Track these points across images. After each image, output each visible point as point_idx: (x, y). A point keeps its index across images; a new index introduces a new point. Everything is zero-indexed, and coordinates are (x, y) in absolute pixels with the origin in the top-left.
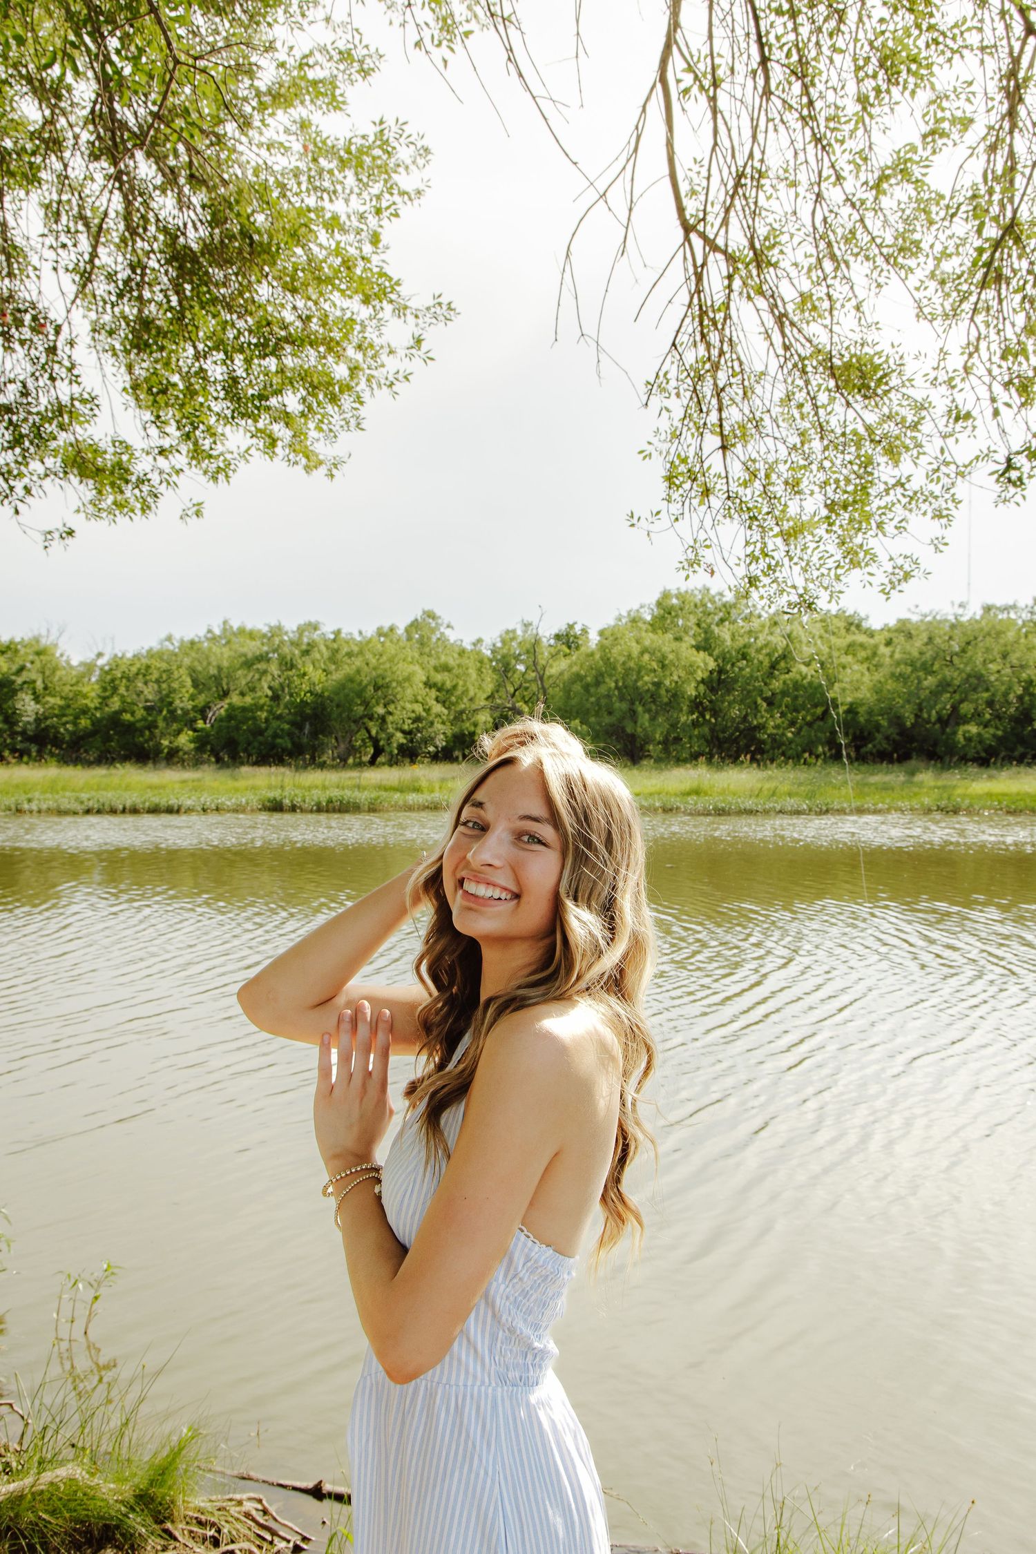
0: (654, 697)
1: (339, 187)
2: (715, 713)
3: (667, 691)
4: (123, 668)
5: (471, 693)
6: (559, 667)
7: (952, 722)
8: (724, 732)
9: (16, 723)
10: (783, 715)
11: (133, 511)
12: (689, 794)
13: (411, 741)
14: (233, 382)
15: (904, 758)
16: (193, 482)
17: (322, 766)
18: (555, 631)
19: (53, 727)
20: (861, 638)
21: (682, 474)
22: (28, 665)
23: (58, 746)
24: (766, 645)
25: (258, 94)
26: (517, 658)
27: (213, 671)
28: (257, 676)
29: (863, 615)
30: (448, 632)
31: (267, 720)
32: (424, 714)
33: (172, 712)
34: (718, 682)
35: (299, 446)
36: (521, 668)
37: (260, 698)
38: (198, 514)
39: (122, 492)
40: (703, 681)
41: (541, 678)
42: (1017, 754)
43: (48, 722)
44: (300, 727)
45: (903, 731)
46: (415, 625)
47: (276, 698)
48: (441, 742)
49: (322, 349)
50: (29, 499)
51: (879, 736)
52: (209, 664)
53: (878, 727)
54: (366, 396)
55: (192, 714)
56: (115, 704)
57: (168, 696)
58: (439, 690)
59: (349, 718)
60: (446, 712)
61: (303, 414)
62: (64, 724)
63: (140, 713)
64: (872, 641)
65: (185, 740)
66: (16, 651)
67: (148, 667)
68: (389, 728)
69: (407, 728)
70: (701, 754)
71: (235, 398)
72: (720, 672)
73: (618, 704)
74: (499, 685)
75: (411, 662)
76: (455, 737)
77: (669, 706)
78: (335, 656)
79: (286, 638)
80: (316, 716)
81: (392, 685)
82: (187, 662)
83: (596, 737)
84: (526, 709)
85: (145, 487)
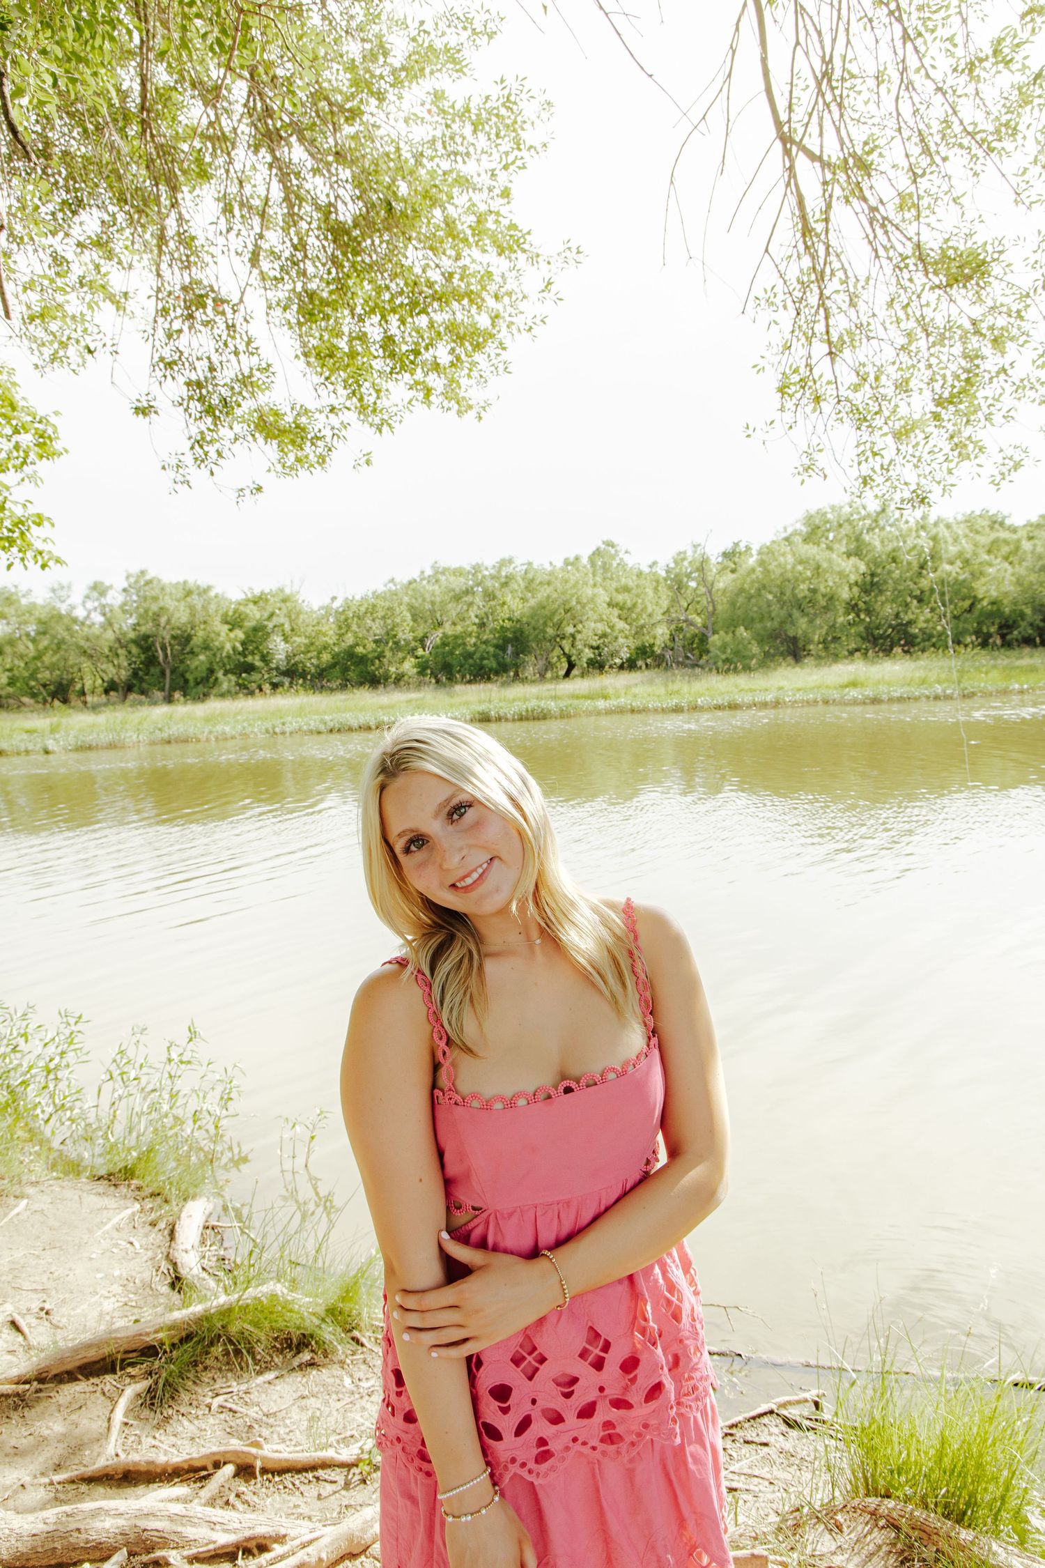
0: (812, 602)
2: (869, 612)
3: (824, 596)
4: (354, 608)
5: (650, 610)
6: (725, 582)
8: (878, 628)
9: (270, 661)
10: (933, 610)
11: (312, 465)
12: (846, 686)
13: (600, 655)
14: (388, 341)
17: (524, 681)
18: (723, 550)
19: (301, 662)
20: (1004, 535)
22: (277, 611)
23: (305, 678)
24: (914, 547)
26: (689, 576)
27: (428, 606)
28: (465, 607)
29: (1006, 514)
30: (627, 558)
31: (475, 644)
32: (609, 631)
33: (397, 643)
34: (871, 585)
35: (451, 392)
36: (693, 584)
37: (468, 626)
38: (369, 463)
39: (302, 449)
40: (856, 583)
41: (710, 592)
43: (297, 659)
44: (503, 648)
46: (597, 553)
47: (482, 625)
48: (625, 654)
49: (465, 301)
50: (221, 461)
51: (1023, 624)
52: (424, 600)
53: (1022, 615)
55: (413, 644)
56: (350, 639)
57: (392, 630)
58: (621, 609)
59: (545, 638)
60: (628, 627)
61: (452, 364)
62: (310, 659)
63: (371, 646)
64: (1015, 537)
65: (409, 666)
66: (267, 600)
67: (374, 606)
68: (579, 645)
69: (594, 644)
70: (857, 650)
71: (392, 355)
72: (873, 575)
73: (775, 608)
74: (674, 601)
75: (595, 585)
76: (637, 649)
77: (826, 609)
78: (530, 585)
79: (486, 573)
80: (516, 639)
81: (579, 607)
82: (406, 599)
83: (760, 641)
84: (699, 620)
85: (320, 443)
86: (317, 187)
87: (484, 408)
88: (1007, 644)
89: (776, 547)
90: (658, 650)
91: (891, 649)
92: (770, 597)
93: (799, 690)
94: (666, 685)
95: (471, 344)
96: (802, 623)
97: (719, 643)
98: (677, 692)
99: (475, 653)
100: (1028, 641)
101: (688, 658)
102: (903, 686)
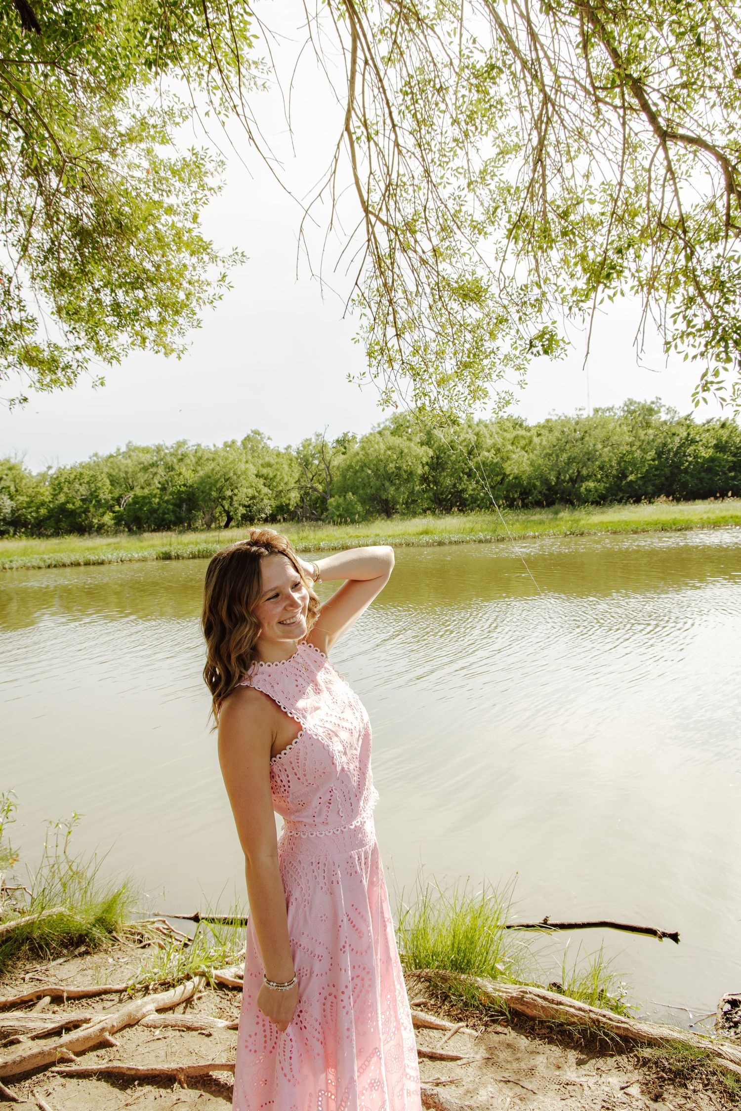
0: (398, 476)
1: (172, 188)
2: (436, 483)
3: (406, 472)
4: (65, 475)
5: (286, 480)
6: (338, 461)
7: (579, 480)
8: (442, 494)
10: (477, 482)
11: (62, 384)
12: (422, 534)
13: (250, 511)
14: (116, 307)
15: (550, 504)
16: (96, 365)
17: (195, 530)
18: (335, 438)
19: (23, 515)
20: (522, 432)
21: (377, 351)
22: (5, 477)
23: (26, 528)
24: (465, 440)
25: (121, 135)
26: (313, 456)
27: (122, 475)
28: (151, 476)
29: (523, 418)
30: (269, 442)
31: (159, 503)
32: (257, 494)
33: (99, 502)
34: (437, 464)
35: (159, 340)
36: (316, 462)
37: (153, 490)
38: (102, 384)
39: (55, 373)
40: (427, 464)
41: (328, 468)
42: (618, 498)
43: (20, 512)
44: (179, 506)
45: (550, 488)
46: (248, 439)
47: (163, 489)
48: (269, 511)
49: (169, 284)
51: (535, 492)
52: (120, 470)
53: (535, 486)
54: (197, 310)
55: (111, 502)
56: (62, 498)
57: (95, 491)
58: (265, 479)
59: (210, 499)
60: (270, 492)
61: (160, 323)
62: (30, 513)
63: (78, 503)
64: (528, 434)
65: (108, 519)
67: (81, 474)
68: (236, 504)
69: (246, 503)
70: (429, 509)
71: (119, 315)
72: (438, 458)
73: (374, 482)
74: (303, 474)
75: (247, 462)
76: (277, 507)
77: (407, 481)
78: (199, 461)
79: (167, 451)
80: (189, 499)
81: (235, 477)
82: (106, 470)
83: (363, 503)
84: (320, 488)
85: (69, 370)
86: (68, 205)
87: (182, 352)
88: (525, 506)
89: (372, 438)
90: (292, 508)
91: (451, 509)
92: (370, 472)
93: (389, 536)
94: (298, 533)
95: (173, 311)
96: (392, 490)
97: (334, 504)
98: (306, 538)
99: (158, 509)
100: (538, 504)
101: (313, 514)
102: (458, 533)
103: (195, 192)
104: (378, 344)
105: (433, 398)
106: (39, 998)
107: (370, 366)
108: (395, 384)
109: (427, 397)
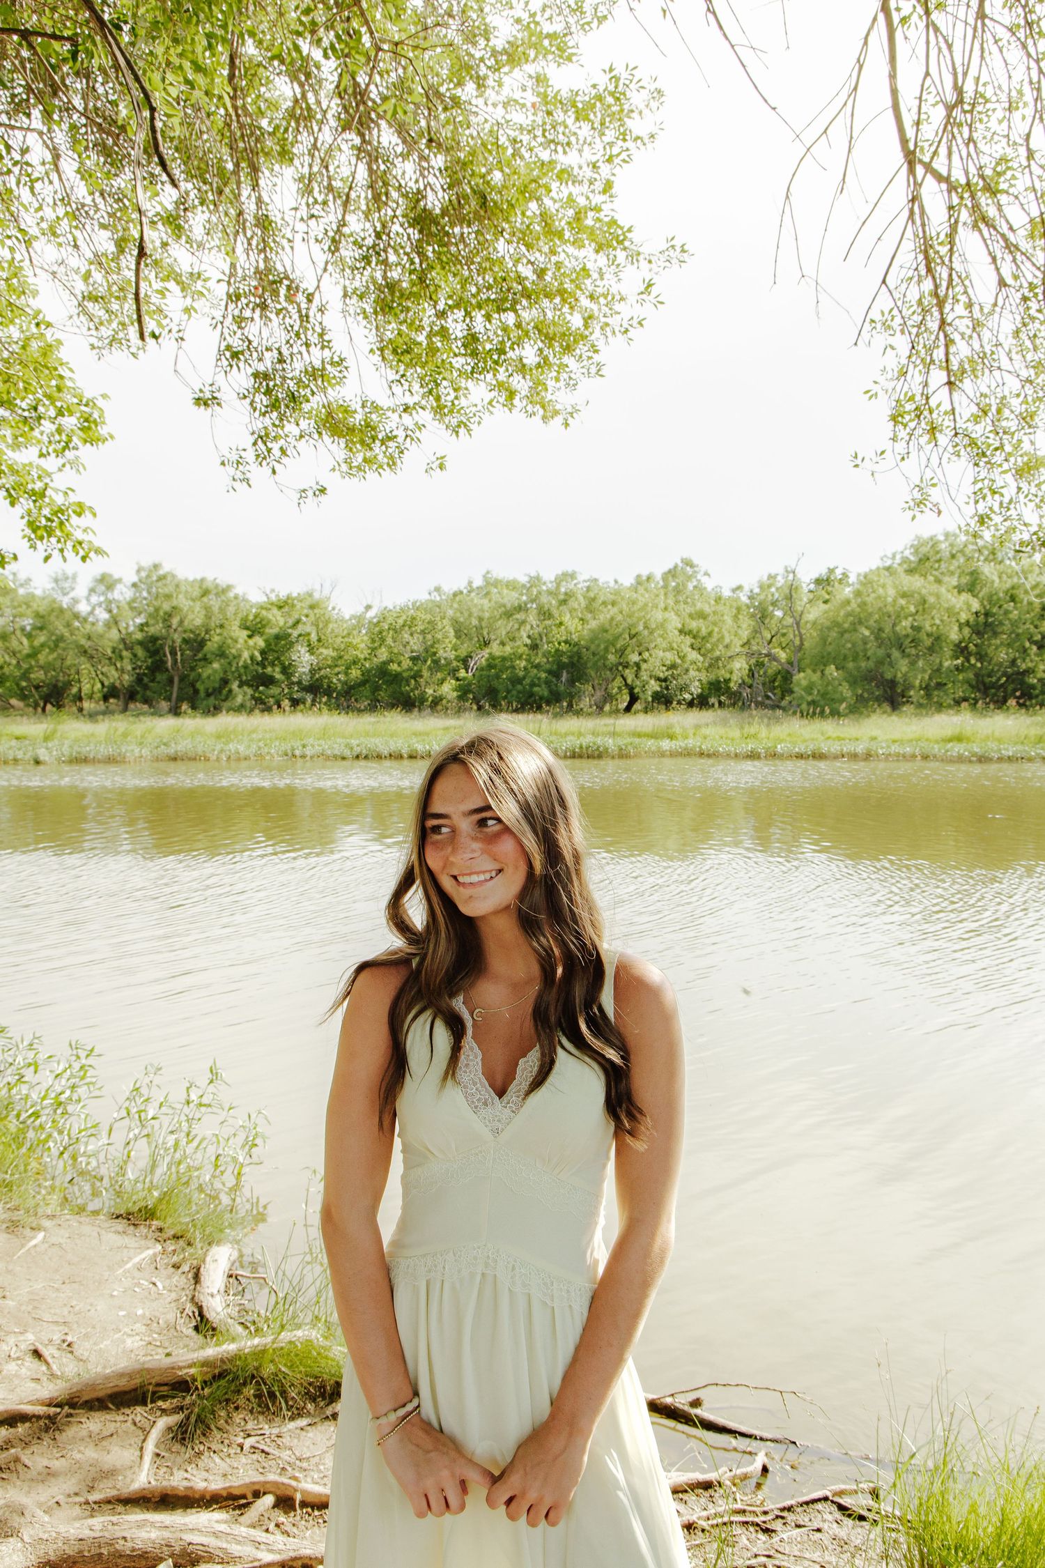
0: (915, 642)
1: (573, 139)
2: (981, 657)
3: (928, 635)
4: (390, 620)
5: (727, 640)
6: (814, 613)
8: (990, 676)
9: (292, 675)
11: (381, 467)
12: (950, 740)
13: (667, 688)
14: (472, 339)
17: (579, 713)
18: (815, 575)
19: (326, 677)
21: (909, 413)
22: (304, 618)
23: (329, 695)
24: (1036, 586)
25: (494, 53)
26: (774, 604)
27: (475, 622)
28: (516, 626)
30: (704, 580)
31: (525, 668)
32: (679, 661)
33: (436, 662)
34: (984, 625)
35: (536, 396)
36: (779, 614)
37: (518, 647)
38: (442, 469)
39: (371, 449)
40: (968, 623)
41: (798, 624)
43: (322, 673)
44: (557, 675)
46: (672, 573)
47: (534, 647)
48: (696, 689)
49: (557, 300)
50: (285, 460)
52: (470, 615)
54: (600, 344)
55: (455, 664)
56: (383, 655)
57: (432, 646)
58: (694, 637)
59: (605, 666)
60: (701, 659)
61: (539, 366)
62: (337, 674)
63: (406, 663)
65: (448, 689)
66: (293, 606)
67: (413, 619)
68: (644, 676)
69: (662, 675)
70: (965, 699)
71: (474, 354)
72: (987, 614)
73: (872, 646)
74: (756, 631)
75: (666, 609)
76: (710, 683)
77: (931, 650)
78: (591, 605)
79: (544, 588)
80: (572, 664)
81: (646, 632)
82: (450, 613)
83: (853, 683)
84: (783, 656)
85: (391, 444)
86: (406, 172)
87: (571, 415)
89: (875, 577)
90: (733, 686)
91: (1005, 701)
92: (867, 633)
93: (894, 741)
94: (742, 728)
95: (561, 346)
96: (903, 666)
97: (804, 683)
98: (755, 736)
99: (524, 678)
101: (768, 697)
102: (1016, 743)
103: (611, 144)
104: (912, 399)
105: (1006, 500)
106: (257, 1495)
107: (894, 439)
108: (939, 471)
109: (997, 497)
